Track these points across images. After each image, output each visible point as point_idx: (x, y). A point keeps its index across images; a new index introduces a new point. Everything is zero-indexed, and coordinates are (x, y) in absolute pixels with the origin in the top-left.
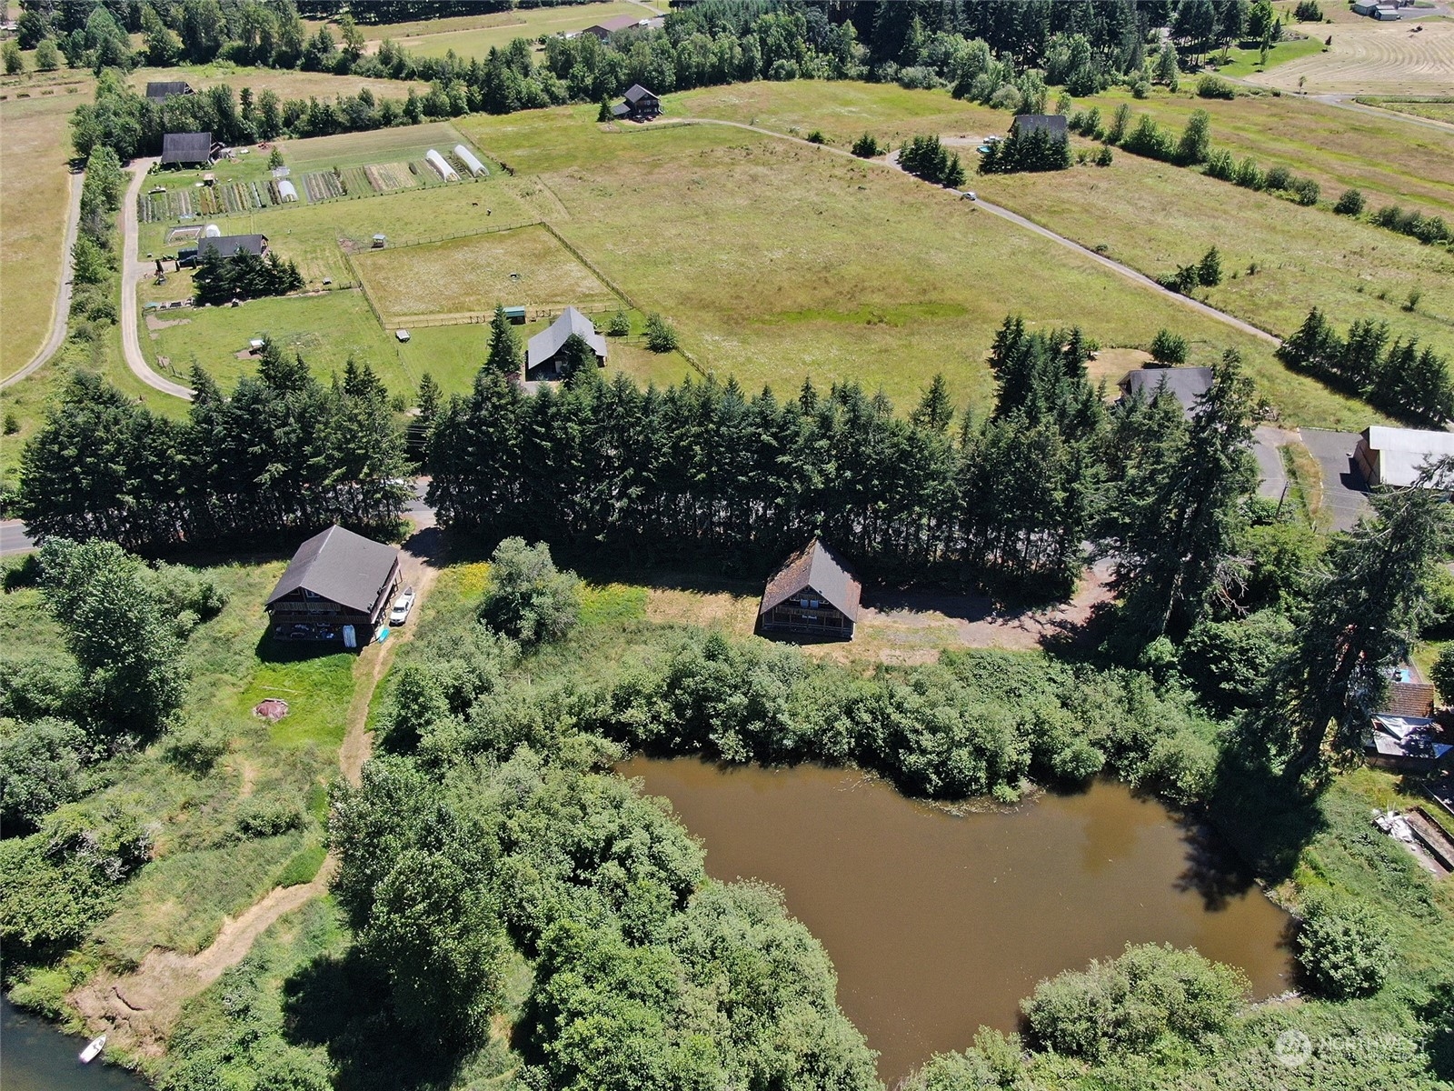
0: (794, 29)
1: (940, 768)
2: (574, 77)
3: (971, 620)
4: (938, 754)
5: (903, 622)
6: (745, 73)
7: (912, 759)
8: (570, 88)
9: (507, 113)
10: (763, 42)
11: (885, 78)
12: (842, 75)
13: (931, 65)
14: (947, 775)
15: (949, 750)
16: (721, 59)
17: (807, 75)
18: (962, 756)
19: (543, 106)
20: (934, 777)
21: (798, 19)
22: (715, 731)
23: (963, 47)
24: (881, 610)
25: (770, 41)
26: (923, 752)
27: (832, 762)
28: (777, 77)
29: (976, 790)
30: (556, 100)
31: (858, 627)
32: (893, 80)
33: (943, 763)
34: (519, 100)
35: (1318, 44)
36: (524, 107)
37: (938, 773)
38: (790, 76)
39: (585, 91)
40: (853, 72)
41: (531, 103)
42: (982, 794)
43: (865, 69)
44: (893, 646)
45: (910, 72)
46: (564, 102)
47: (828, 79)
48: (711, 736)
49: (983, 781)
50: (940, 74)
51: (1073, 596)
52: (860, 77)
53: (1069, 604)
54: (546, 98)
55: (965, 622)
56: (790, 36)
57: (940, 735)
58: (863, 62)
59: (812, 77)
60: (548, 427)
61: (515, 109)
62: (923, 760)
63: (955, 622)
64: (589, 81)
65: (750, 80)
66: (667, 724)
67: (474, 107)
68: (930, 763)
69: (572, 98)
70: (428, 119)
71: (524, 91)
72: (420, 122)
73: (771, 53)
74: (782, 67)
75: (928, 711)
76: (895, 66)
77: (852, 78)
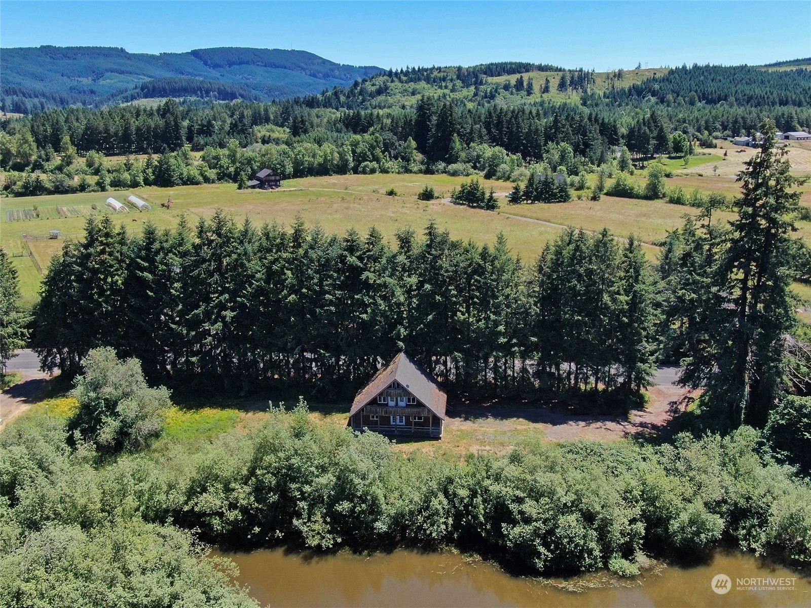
0: (375, 144)
1: (548, 537)
2: (221, 167)
3: (554, 424)
4: (545, 521)
5: (489, 426)
6: (342, 169)
7: (517, 530)
8: (218, 174)
9: (172, 186)
10: (354, 152)
11: (437, 171)
12: (408, 171)
13: (469, 162)
14: (557, 548)
15: (555, 518)
16: (325, 160)
17: (384, 171)
18: (570, 523)
19: (197, 183)
20: (542, 549)
21: (377, 137)
22: (299, 516)
23: (488, 151)
24: (466, 419)
25: (358, 151)
26: (527, 520)
27: (428, 545)
28: (364, 172)
29: (590, 566)
30: (207, 180)
31: (446, 431)
32: (443, 172)
33: (551, 532)
34: (181, 179)
35: (720, 157)
36: (185, 183)
37: (546, 545)
38: (373, 171)
39: (229, 176)
40: (415, 169)
41: (190, 181)
42: (598, 570)
43: (423, 167)
44: (482, 443)
45: (453, 167)
46: (213, 182)
47: (399, 173)
48: (295, 522)
49: (597, 553)
50: (475, 167)
51: (646, 405)
52: (420, 171)
53: (645, 411)
54: (201, 179)
55: (549, 426)
56: (372, 148)
57: (543, 501)
58: (422, 163)
59: (387, 172)
60: (152, 261)
61: (178, 185)
62: (529, 529)
63: (540, 426)
64: (232, 169)
65: (345, 173)
66: (245, 510)
67: (147, 183)
68: (536, 533)
69: (219, 179)
70: (113, 189)
71: (185, 174)
72: (107, 190)
73: (360, 158)
74: (366, 166)
75: (529, 477)
76: (444, 164)
77: (415, 173)
